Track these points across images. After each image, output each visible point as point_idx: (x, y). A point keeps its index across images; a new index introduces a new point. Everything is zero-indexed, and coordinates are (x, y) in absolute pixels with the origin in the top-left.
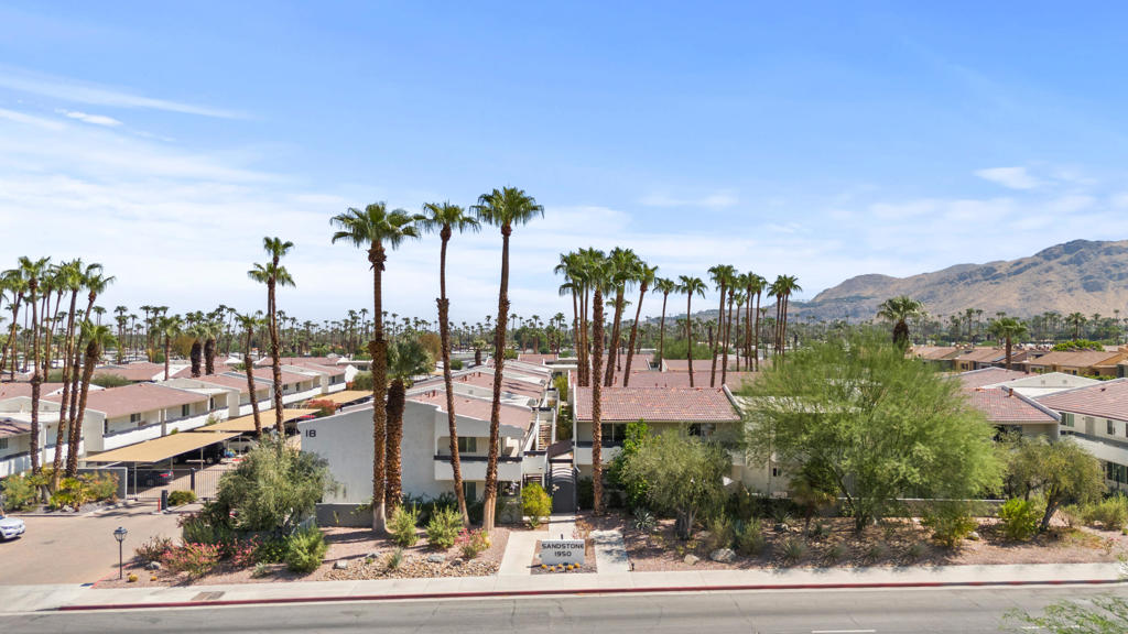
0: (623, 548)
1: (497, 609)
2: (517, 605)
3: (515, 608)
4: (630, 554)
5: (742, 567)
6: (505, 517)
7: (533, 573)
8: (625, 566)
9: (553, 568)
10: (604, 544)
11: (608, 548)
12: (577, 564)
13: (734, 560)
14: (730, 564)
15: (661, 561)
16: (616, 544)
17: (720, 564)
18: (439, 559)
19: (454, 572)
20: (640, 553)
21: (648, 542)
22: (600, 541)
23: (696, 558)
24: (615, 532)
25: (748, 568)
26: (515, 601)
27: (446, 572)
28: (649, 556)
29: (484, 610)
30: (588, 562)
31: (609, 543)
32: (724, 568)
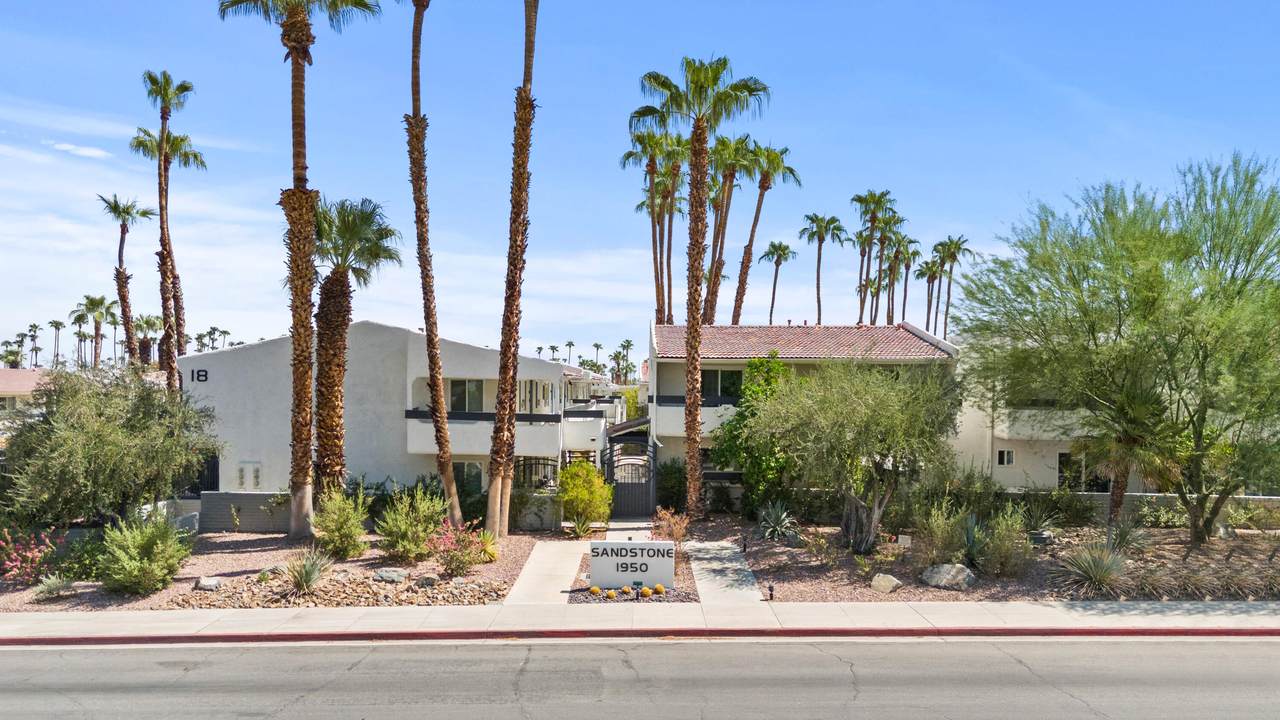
0: (745, 566)
1: (488, 661)
2: (534, 655)
3: (527, 661)
4: (759, 575)
5: (993, 598)
6: (529, 518)
7: (571, 600)
8: (754, 593)
9: (612, 592)
10: (710, 560)
11: (716, 565)
12: (658, 586)
13: (972, 586)
14: (966, 592)
15: (826, 585)
16: (730, 560)
17: (945, 593)
18: (394, 576)
19: (420, 597)
20: (780, 573)
21: (792, 557)
22: (700, 555)
23: (896, 581)
24: (727, 545)
25: (1005, 599)
26: (530, 648)
27: (403, 597)
28: (799, 577)
29: (459, 663)
30: (680, 585)
31: (720, 559)
32: (957, 599)
